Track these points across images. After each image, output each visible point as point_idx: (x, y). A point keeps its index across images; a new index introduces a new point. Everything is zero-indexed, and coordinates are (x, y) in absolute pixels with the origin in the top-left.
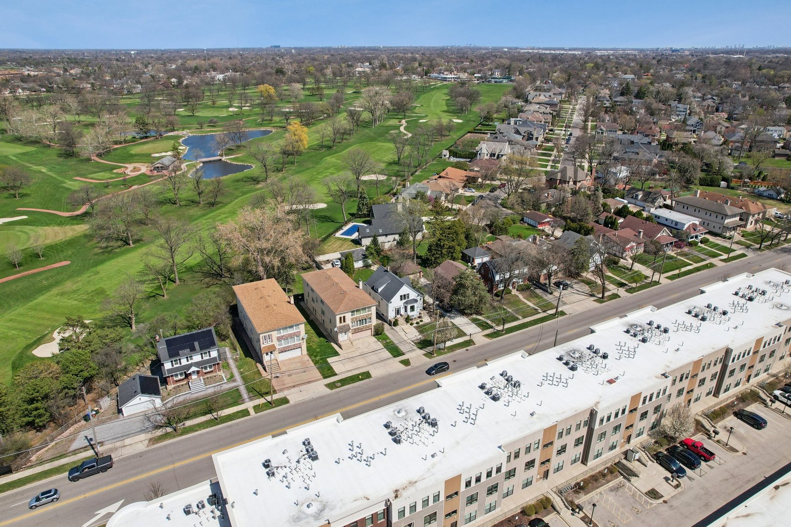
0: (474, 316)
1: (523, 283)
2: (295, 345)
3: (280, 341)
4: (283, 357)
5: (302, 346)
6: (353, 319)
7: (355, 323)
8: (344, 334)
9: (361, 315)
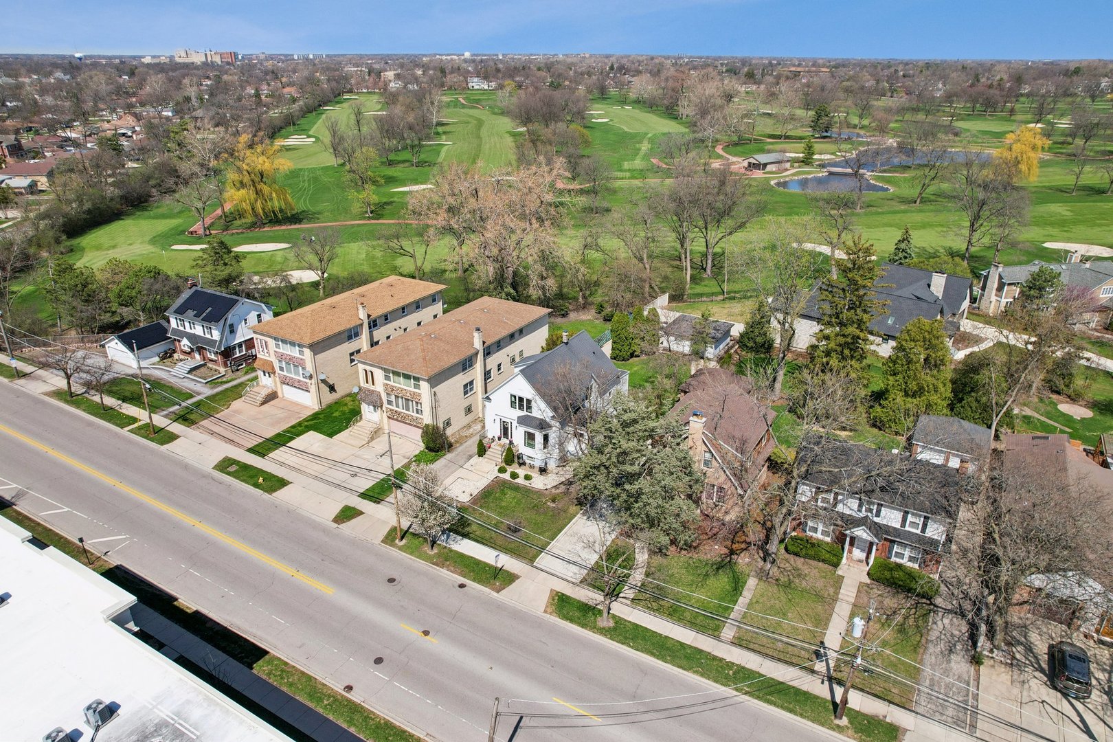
1: (916, 566)
2: (299, 381)
3: (280, 361)
4: (288, 393)
5: (311, 390)
6: (386, 386)
7: (393, 398)
8: (372, 408)
9: (403, 386)
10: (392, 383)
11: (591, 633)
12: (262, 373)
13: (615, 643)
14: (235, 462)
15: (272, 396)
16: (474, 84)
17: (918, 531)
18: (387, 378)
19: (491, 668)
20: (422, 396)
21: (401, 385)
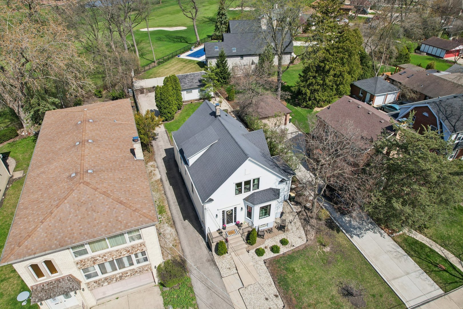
9: (110, 249)
10: (91, 254)
18: (80, 253)
20: (146, 244)
21: (108, 248)
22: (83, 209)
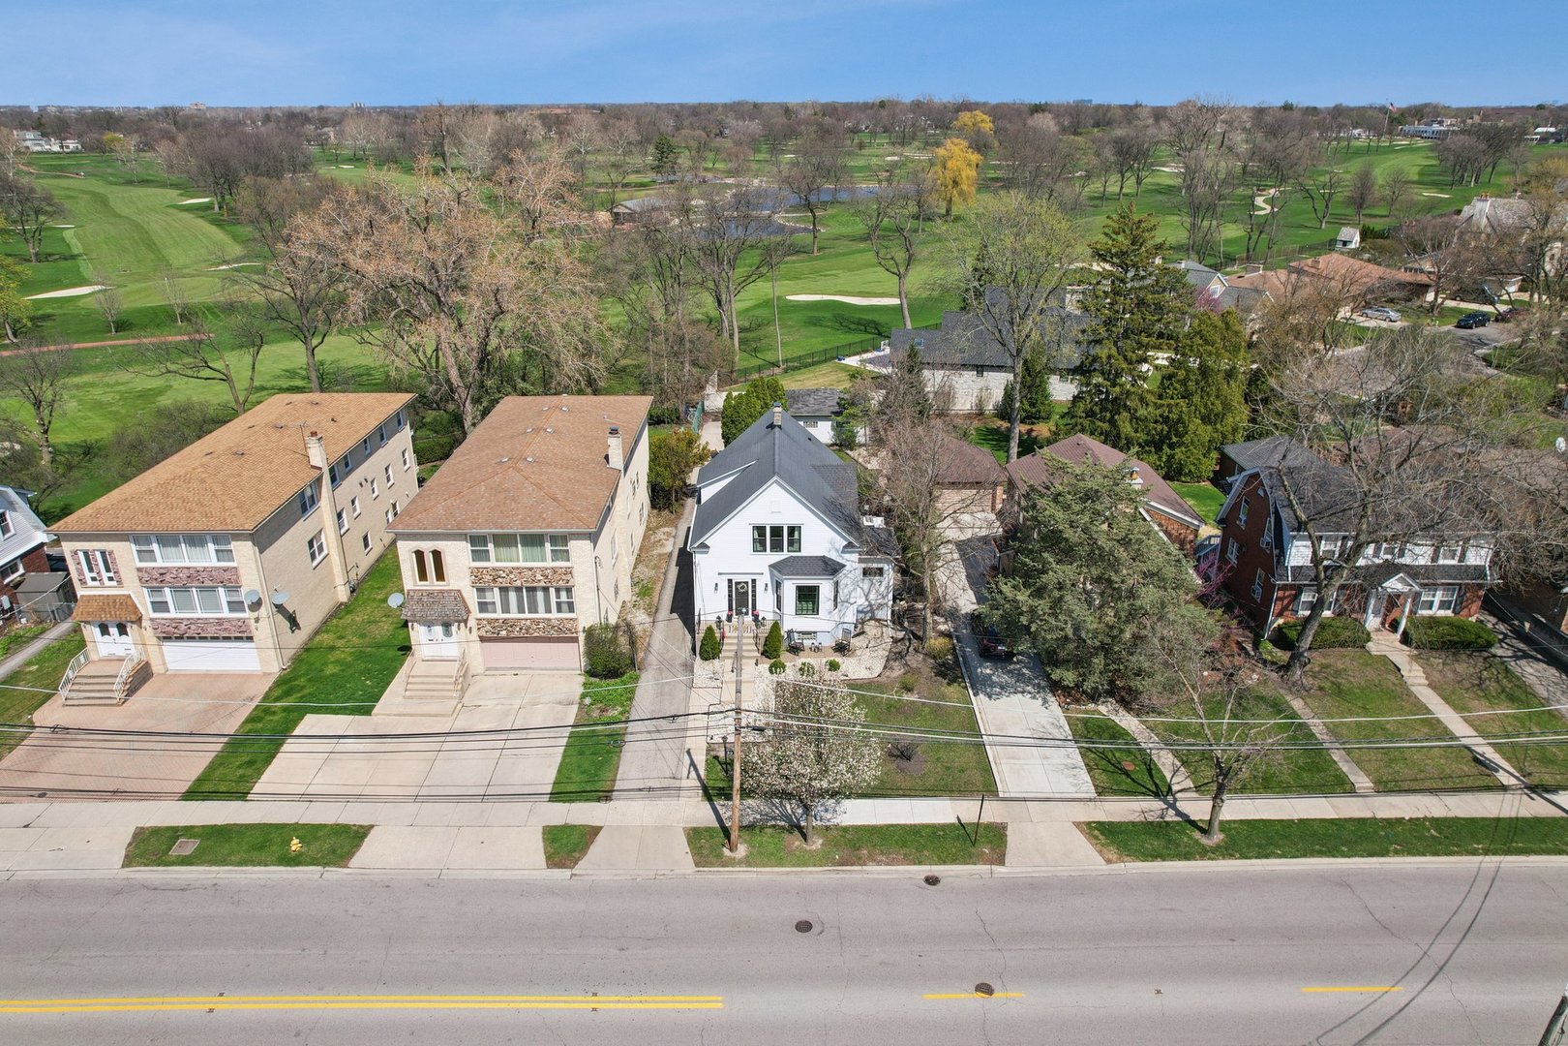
0: (1106, 709)
1: (1449, 613)
2: (220, 622)
3: (154, 590)
4: (179, 658)
5: (255, 634)
6: (477, 574)
7: (495, 596)
8: (438, 630)
9: (522, 564)
10: (492, 563)
11: (1210, 862)
12: (97, 630)
13: (1254, 861)
14: (175, 833)
15: (142, 675)
16: (28, 143)
17: (1454, 562)
18: (479, 555)
19: (1159, 992)
20: (574, 571)
21: (518, 561)
22: (502, 496)
